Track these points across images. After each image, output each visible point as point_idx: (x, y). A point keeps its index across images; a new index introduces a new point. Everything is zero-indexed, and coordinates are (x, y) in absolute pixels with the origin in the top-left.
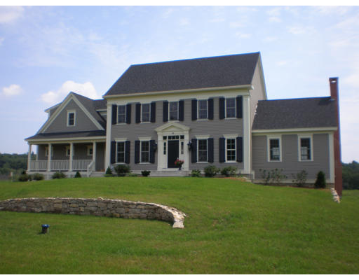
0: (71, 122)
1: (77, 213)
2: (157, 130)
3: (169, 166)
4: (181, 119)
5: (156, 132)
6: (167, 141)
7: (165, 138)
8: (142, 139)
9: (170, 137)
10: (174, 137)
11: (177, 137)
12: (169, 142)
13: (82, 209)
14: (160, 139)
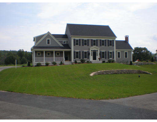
0: (48, 43)
1: (121, 73)
2: (90, 48)
3: (93, 60)
4: (97, 45)
5: (89, 49)
6: (92, 52)
7: (92, 51)
8: (84, 51)
9: (93, 51)
10: (94, 51)
11: (96, 51)
12: (93, 52)
13: (122, 72)
14: (91, 51)
